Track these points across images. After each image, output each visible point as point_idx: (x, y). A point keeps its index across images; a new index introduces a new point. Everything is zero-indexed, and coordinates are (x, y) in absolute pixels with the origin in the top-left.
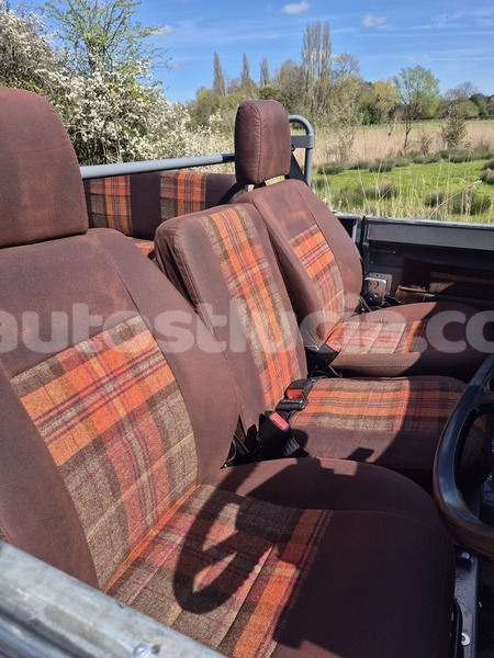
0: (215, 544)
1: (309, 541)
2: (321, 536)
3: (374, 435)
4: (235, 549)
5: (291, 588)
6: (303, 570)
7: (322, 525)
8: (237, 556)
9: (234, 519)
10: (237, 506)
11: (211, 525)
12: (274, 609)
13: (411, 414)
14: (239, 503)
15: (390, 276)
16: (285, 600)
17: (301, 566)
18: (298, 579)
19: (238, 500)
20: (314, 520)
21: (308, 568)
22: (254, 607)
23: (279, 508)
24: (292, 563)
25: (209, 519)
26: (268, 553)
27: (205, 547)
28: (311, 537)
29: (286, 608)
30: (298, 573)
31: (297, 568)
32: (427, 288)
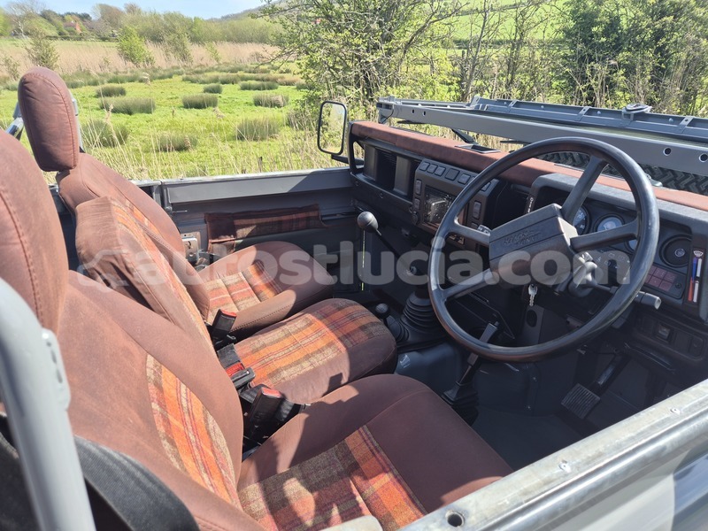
0: (313, 514)
1: (373, 453)
2: (376, 444)
3: (331, 363)
4: (331, 503)
5: (398, 485)
6: (391, 470)
7: (369, 438)
8: (338, 505)
9: (302, 489)
10: (293, 480)
11: (291, 508)
12: (404, 503)
13: (340, 335)
14: (292, 476)
15: (198, 233)
16: (404, 493)
17: (388, 469)
18: (396, 477)
19: (288, 476)
20: (360, 440)
21: (392, 467)
22: (390, 516)
23: (324, 454)
24: (380, 473)
25: (284, 506)
26: (353, 486)
27: (309, 523)
28: (371, 451)
29: (409, 495)
30: (391, 474)
31: (387, 472)
32: (235, 235)
